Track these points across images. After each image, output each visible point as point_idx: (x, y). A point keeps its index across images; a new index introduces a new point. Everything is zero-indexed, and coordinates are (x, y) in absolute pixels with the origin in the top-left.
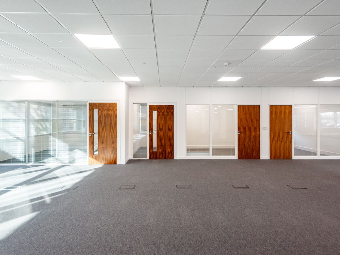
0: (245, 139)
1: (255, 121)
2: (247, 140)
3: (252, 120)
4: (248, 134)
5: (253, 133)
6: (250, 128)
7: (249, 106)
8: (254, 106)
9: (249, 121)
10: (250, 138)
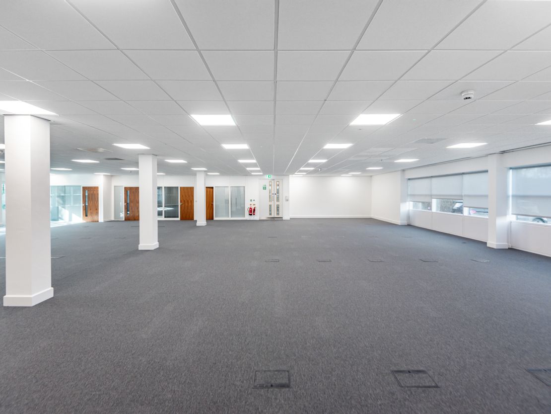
0: (185, 208)
1: (191, 196)
2: (186, 208)
3: (189, 196)
4: (186, 204)
5: (190, 204)
6: (188, 201)
7: (187, 187)
8: (190, 187)
9: (188, 196)
10: (188, 207)
